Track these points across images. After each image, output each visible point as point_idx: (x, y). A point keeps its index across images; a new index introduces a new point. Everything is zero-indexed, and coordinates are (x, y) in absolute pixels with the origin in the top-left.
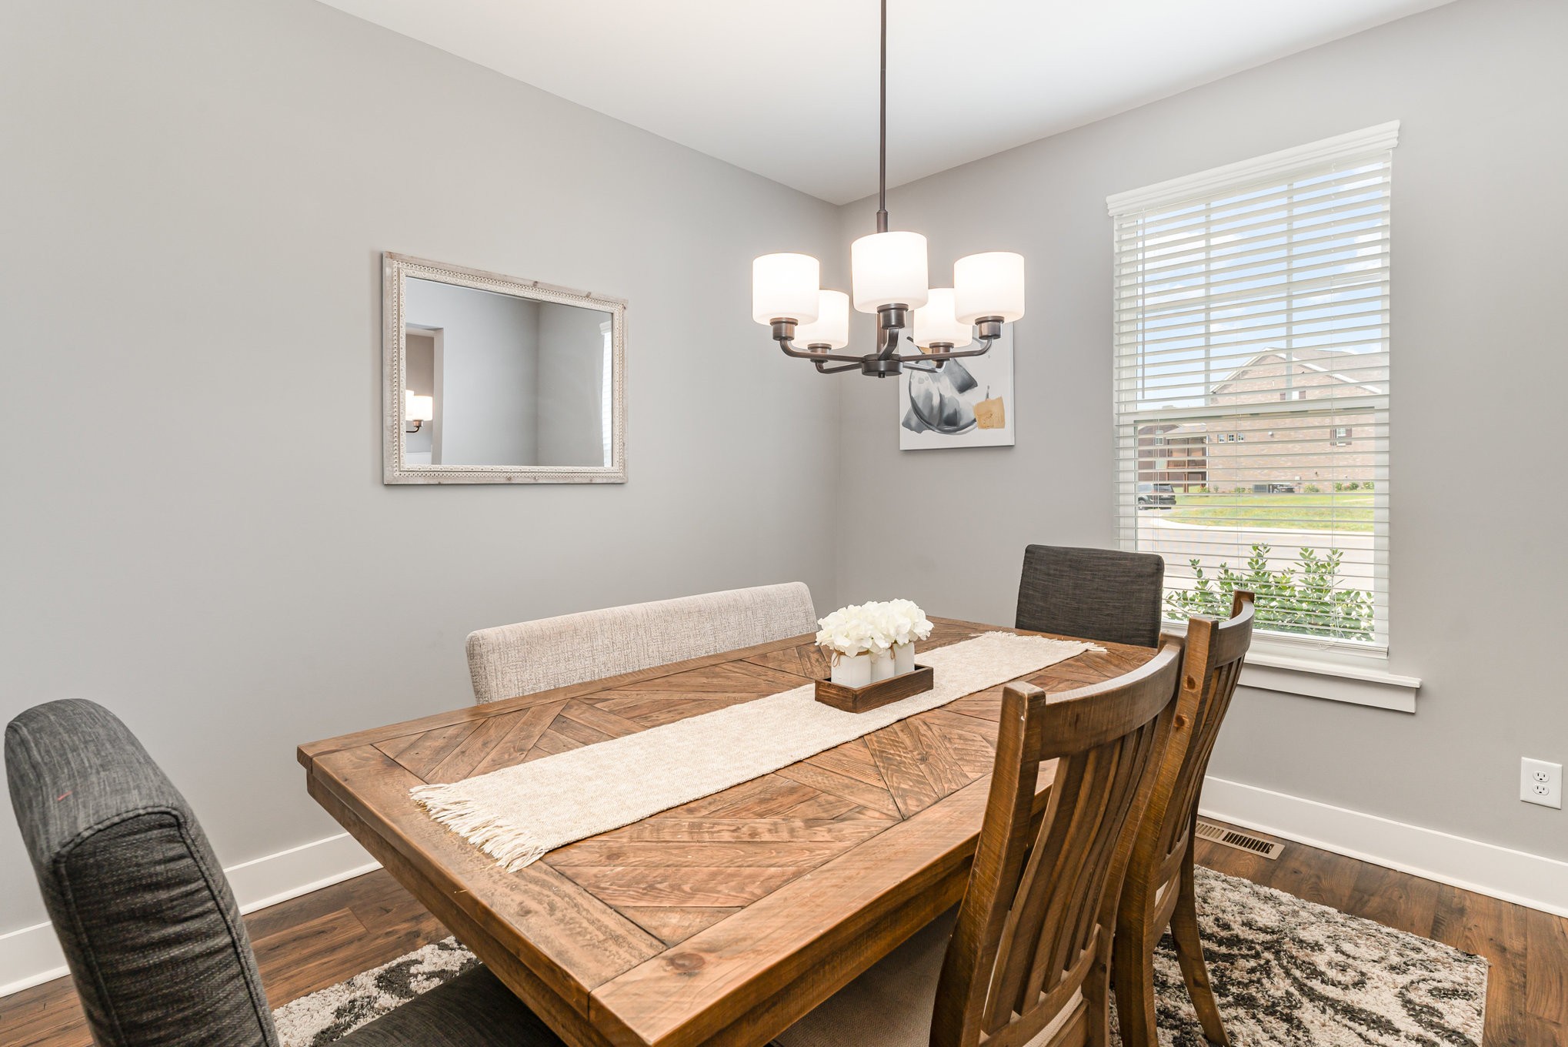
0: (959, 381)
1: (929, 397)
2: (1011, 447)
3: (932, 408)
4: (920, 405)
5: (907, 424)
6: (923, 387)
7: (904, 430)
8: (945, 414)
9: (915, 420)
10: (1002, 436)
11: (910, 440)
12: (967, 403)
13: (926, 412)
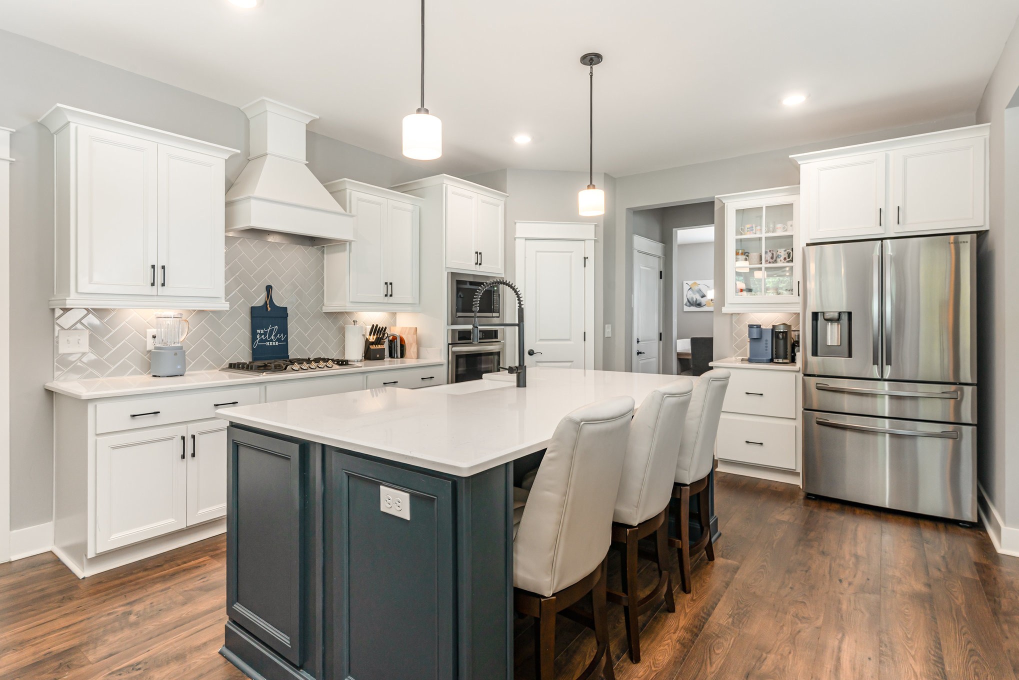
0: (702, 295)
1: (693, 298)
2: (712, 311)
3: (693, 301)
4: (690, 300)
5: (686, 305)
6: (691, 296)
7: (685, 306)
8: (697, 303)
9: (688, 304)
10: (711, 309)
11: (686, 309)
12: (703, 300)
13: (692, 302)
